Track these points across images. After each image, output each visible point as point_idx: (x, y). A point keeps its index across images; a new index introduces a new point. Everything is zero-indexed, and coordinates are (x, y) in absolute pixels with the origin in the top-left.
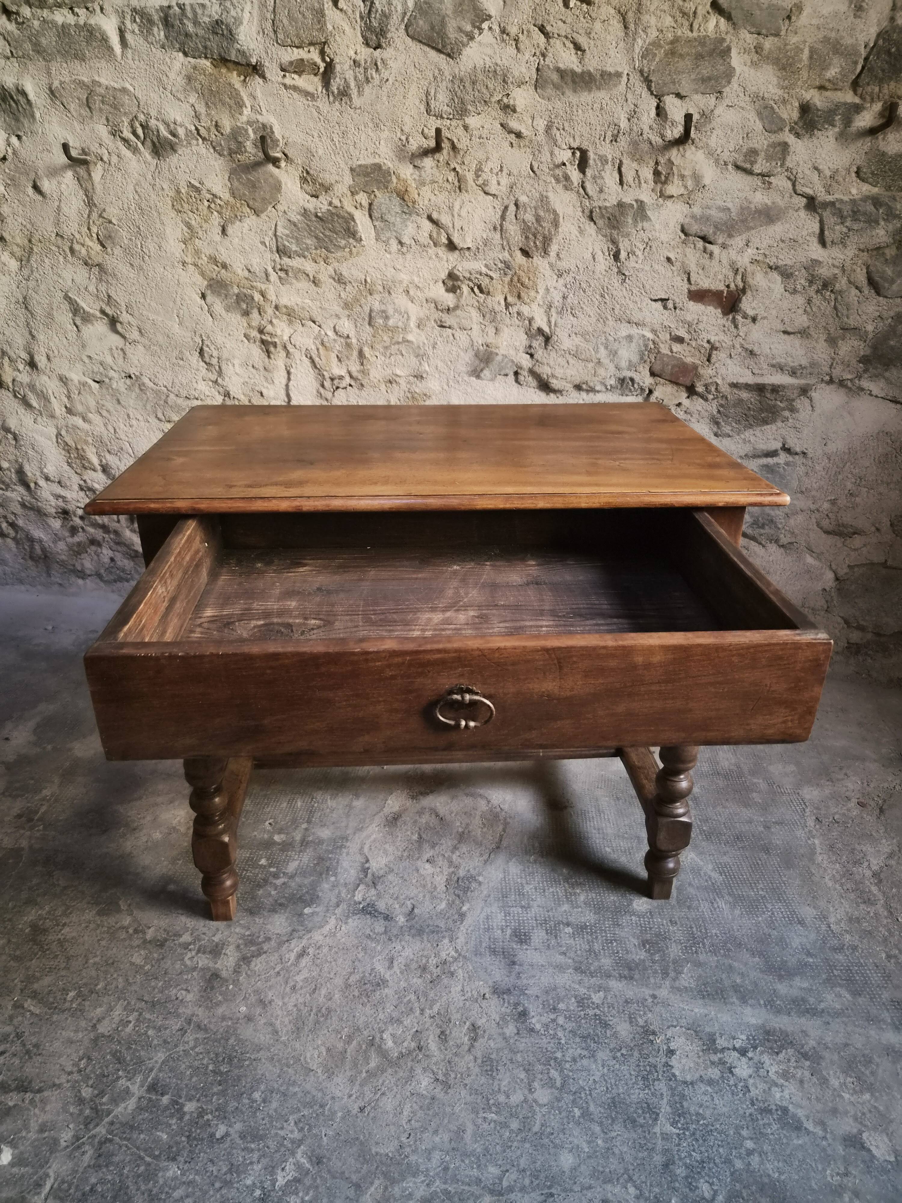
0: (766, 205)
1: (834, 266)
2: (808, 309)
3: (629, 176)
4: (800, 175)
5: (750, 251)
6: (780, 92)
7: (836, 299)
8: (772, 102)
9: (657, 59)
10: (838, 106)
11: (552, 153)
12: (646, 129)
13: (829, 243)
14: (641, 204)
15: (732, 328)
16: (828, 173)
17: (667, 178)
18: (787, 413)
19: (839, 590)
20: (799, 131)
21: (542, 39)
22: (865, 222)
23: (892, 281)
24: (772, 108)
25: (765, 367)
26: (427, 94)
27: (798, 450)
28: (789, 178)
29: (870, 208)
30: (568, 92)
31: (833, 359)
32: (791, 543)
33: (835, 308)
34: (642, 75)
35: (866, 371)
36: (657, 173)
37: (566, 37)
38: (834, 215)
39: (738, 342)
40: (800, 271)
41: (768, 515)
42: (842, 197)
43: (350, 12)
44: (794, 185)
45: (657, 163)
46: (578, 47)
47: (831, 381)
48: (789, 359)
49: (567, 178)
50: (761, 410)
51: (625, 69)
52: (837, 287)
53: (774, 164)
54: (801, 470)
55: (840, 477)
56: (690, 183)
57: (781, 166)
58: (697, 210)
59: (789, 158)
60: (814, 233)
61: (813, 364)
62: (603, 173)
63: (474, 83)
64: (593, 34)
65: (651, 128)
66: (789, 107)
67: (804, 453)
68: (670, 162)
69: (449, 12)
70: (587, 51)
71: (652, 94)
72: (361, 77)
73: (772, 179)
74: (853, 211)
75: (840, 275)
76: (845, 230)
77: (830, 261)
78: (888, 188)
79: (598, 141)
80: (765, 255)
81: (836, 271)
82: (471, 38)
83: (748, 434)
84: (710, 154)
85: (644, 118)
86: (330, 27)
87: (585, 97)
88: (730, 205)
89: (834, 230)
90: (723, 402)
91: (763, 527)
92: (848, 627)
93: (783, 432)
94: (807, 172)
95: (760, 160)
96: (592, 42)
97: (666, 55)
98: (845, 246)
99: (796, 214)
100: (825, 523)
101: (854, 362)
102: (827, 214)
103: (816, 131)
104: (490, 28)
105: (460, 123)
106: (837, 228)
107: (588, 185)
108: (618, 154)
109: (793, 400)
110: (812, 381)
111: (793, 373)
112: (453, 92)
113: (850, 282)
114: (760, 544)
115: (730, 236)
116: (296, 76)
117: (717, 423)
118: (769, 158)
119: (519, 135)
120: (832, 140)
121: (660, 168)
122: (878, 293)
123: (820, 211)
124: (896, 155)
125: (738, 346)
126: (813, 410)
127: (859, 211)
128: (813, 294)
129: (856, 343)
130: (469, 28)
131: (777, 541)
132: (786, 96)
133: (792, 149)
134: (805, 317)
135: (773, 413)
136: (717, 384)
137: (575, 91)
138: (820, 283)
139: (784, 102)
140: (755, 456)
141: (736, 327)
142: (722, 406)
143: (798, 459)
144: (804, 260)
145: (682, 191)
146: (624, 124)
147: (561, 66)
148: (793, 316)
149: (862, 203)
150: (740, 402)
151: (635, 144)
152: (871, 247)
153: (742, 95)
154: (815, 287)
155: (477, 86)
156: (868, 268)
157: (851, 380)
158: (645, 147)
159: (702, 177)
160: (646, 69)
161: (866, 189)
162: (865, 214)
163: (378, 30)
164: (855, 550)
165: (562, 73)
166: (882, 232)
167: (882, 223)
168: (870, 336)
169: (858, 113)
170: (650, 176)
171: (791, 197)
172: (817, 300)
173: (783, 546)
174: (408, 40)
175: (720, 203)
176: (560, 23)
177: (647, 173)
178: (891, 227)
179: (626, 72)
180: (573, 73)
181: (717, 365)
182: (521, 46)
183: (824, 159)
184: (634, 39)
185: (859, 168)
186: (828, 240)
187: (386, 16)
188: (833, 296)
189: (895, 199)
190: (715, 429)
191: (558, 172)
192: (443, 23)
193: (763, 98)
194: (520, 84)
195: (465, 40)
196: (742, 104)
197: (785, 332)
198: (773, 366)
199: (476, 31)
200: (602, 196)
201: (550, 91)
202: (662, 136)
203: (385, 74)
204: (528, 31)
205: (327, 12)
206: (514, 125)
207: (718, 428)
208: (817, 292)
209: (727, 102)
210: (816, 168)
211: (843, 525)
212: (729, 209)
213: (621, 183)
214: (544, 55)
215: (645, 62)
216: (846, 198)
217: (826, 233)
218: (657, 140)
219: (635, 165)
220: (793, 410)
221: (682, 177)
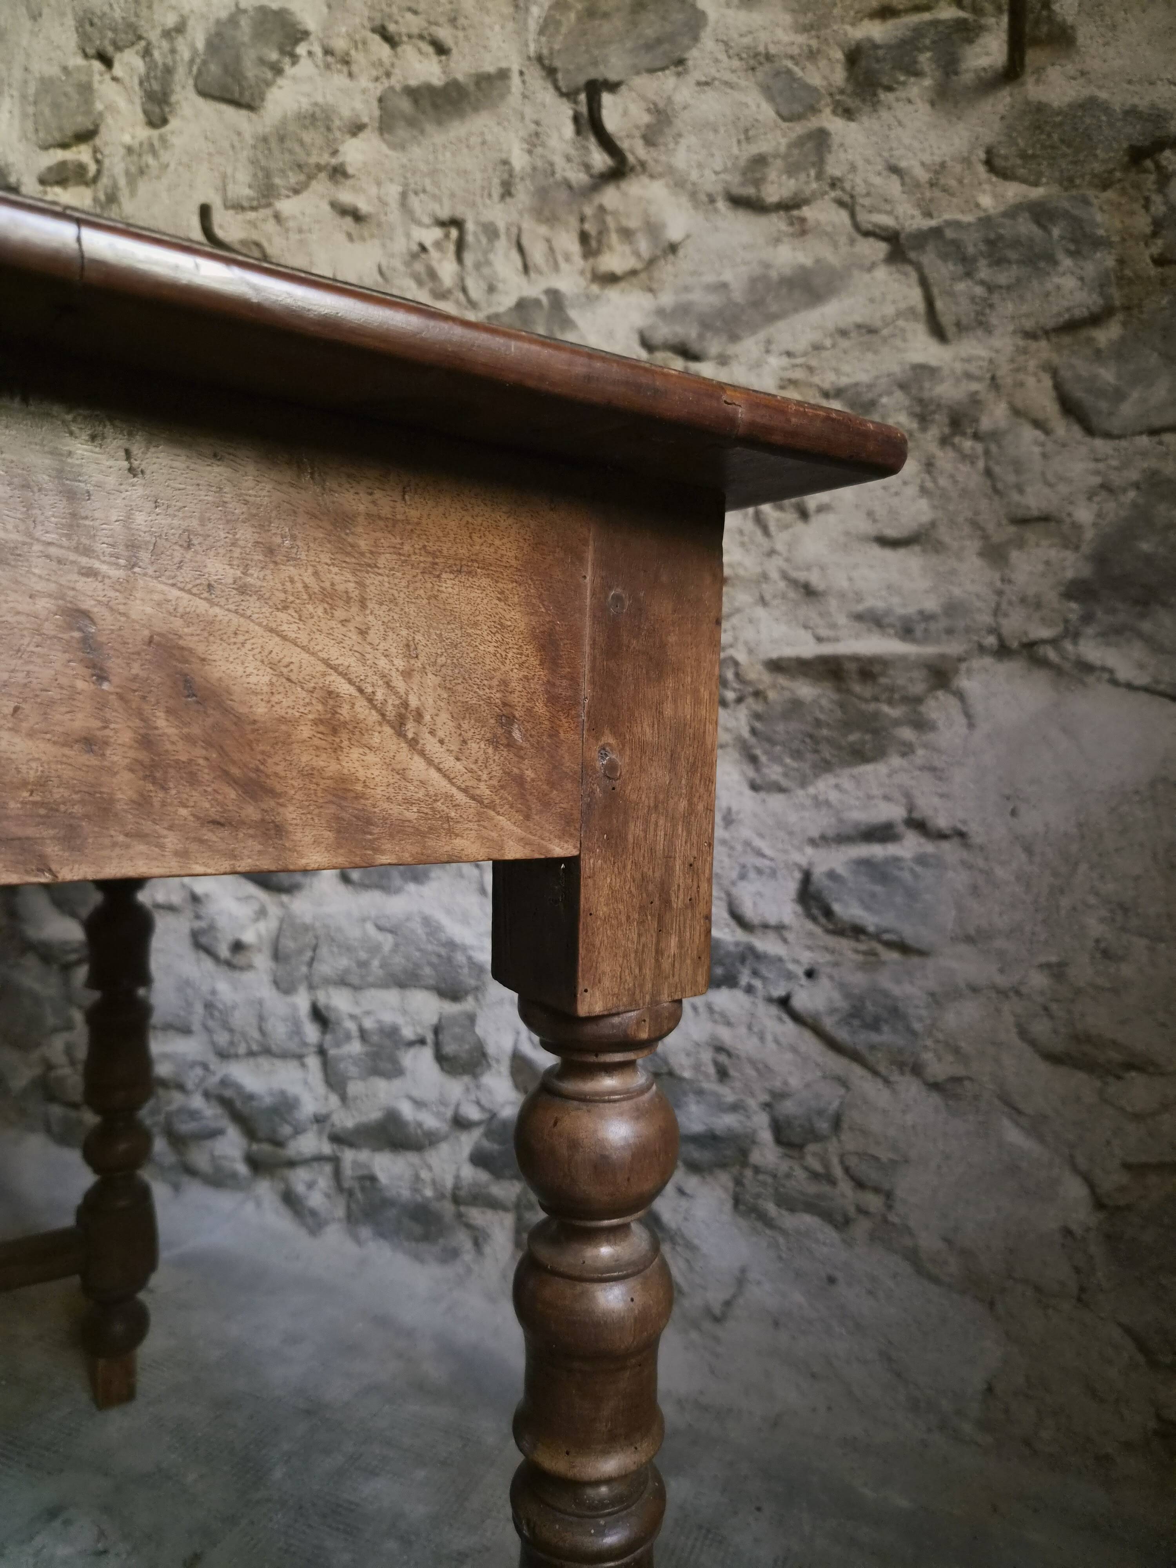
0: (802, 268)
1: (969, 376)
2: (929, 485)
3: (537, 253)
4: (861, 189)
5: (775, 362)
6: (801, 39)
7: (987, 453)
8: (790, 64)
9: (564, 30)
10: (918, 31)
11: (408, 236)
12: (559, 162)
13: (950, 330)
14: (554, 295)
15: (759, 533)
16: (923, 176)
17: (599, 242)
18: (907, 733)
19: (1111, 1238)
20: (850, 102)
21: (384, 50)
22: (1020, 262)
23: (1119, 396)
24: (789, 72)
25: (842, 620)
26: (224, 177)
27: (942, 822)
28: (841, 203)
29: (1025, 227)
30: (430, 128)
31: (1000, 593)
32: (957, 1080)
33: (988, 473)
34: (543, 66)
35: (1087, 618)
36: (584, 238)
37: (421, 37)
38: (944, 257)
39: (773, 566)
40: (890, 393)
41: (886, 994)
42: (960, 217)
43: (127, 79)
44: (853, 215)
45: (582, 220)
46: (441, 49)
47: (1003, 651)
48: (895, 600)
49: (432, 275)
50: (847, 726)
51: (515, 64)
52: (986, 424)
53: (803, 177)
54: (960, 879)
55: (1065, 902)
56: (644, 245)
57: (819, 177)
58: (667, 299)
59: (830, 159)
60: (912, 310)
61: (952, 608)
62: (491, 256)
63: (282, 139)
64: (462, 21)
65: (568, 159)
66: (823, 63)
67: (962, 835)
68: (602, 209)
69: (246, 39)
70: (455, 51)
71: (562, 94)
72: (133, 169)
73: (806, 212)
74: (990, 243)
75: (987, 396)
76: (979, 291)
77: (959, 367)
78: (1068, 182)
79: (478, 199)
80: (810, 369)
81: (975, 386)
82: (278, 71)
83: (824, 786)
84: (680, 184)
85: (554, 142)
86: (99, 106)
87: (458, 129)
88: (728, 276)
89: (951, 294)
90: (759, 707)
91: (874, 1025)
92: (1153, 1364)
93: (903, 779)
94: (877, 181)
95: (772, 174)
96: (461, 34)
97: (579, 19)
98: (988, 330)
99: (867, 277)
100: (1040, 1028)
101: (1052, 597)
102: (929, 259)
103: (883, 96)
104: (310, 53)
105: (268, 212)
106: (961, 287)
107: (470, 283)
108: (515, 216)
109: (918, 700)
110: (953, 648)
111: (906, 632)
112: (254, 162)
113: (1016, 412)
114: (875, 1073)
115: (734, 338)
116: (57, 190)
117: (753, 760)
118: (792, 170)
119: (357, 216)
120: (923, 108)
121: (587, 226)
122: (1090, 431)
123: (912, 255)
124: (1070, 106)
125: (774, 575)
126: (971, 726)
127: (1001, 237)
128: (933, 448)
129: (1053, 553)
130: (274, 56)
131: (917, 1070)
132: (814, 43)
133: (836, 140)
134: (923, 504)
135: (875, 732)
136: (736, 664)
137: (440, 123)
138: (941, 418)
139: (812, 55)
140: (842, 839)
141: (766, 531)
142: (757, 716)
143: (949, 849)
144: (896, 369)
145: (631, 263)
146: (519, 160)
147: (413, 82)
148: (895, 501)
149: (1007, 222)
150: (796, 706)
151: (542, 193)
152: (1051, 323)
153: (723, 57)
154: (934, 432)
155: (288, 144)
156: (1054, 373)
157: (1054, 642)
158: (563, 195)
159: (664, 226)
160: (545, 52)
161: (1013, 192)
162: (1016, 243)
163: (160, 95)
164: (1137, 1117)
165: (414, 93)
166: (1069, 283)
167: (1067, 262)
168: (1089, 534)
169: (970, 41)
170: (574, 247)
171: (852, 242)
172: (945, 459)
173: (935, 1086)
174: (200, 102)
175: (710, 278)
176: (409, 16)
177: (568, 242)
178: (1090, 269)
179: (515, 68)
180: (429, 89)
181: (735, 620)
182: (355, 68)
183: (909, 148)
184: (527, 10)
185: (989, 151)
186: (947, 320)
187: (169, 71)
188: (979, 447)
189: (1086, 202)
190: (751, 773)
191: (419, 267)
192: (238, 59)
193: (769, 57)
194: (356, 129)
195: (269, 75)
196: (728, 76)
197: (884, 542)
198: (859, 617)
199: (287, 60)
200: (496, 297)
201: (402, 132)
202: (587, 167)
203: (165, 157)
204: (364, 43)
205: (96, 85)
206: (346, 197)
207: (757, 769)
208: (944, 441)
209: (697, 75)
210: (894, 169)
211: (1088, 1039)
212: (724, 286)
213: (526, 269)
214: (388, 75)
215: (543, 39)
216: (968, 218)
217: (939, 305)
218: (578, 177)
219: (543, 230)
220: (921, 725)
221: (626, 234)
